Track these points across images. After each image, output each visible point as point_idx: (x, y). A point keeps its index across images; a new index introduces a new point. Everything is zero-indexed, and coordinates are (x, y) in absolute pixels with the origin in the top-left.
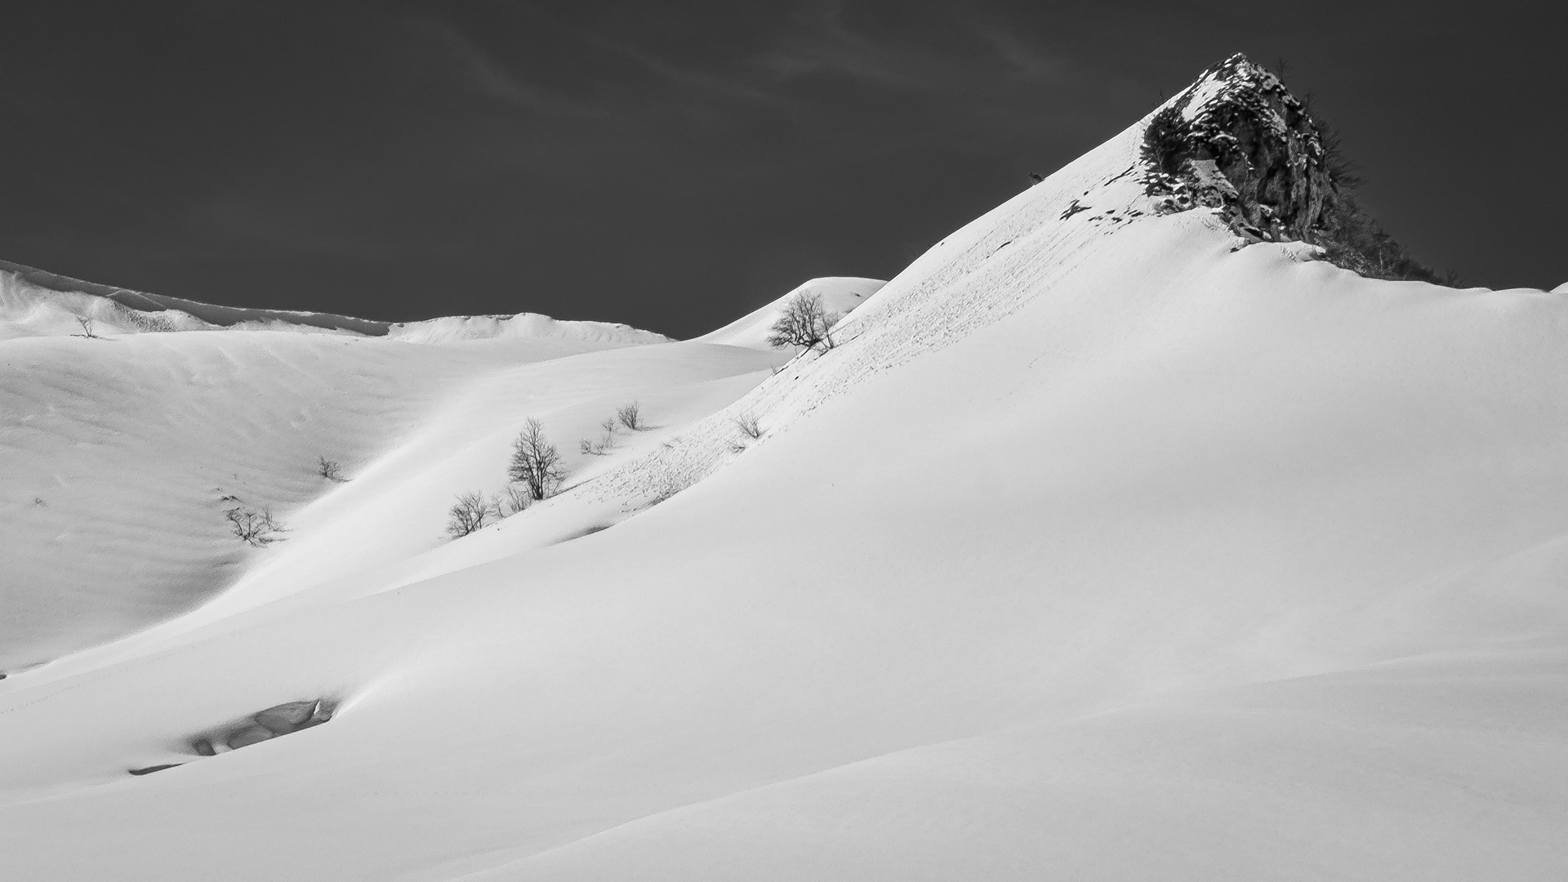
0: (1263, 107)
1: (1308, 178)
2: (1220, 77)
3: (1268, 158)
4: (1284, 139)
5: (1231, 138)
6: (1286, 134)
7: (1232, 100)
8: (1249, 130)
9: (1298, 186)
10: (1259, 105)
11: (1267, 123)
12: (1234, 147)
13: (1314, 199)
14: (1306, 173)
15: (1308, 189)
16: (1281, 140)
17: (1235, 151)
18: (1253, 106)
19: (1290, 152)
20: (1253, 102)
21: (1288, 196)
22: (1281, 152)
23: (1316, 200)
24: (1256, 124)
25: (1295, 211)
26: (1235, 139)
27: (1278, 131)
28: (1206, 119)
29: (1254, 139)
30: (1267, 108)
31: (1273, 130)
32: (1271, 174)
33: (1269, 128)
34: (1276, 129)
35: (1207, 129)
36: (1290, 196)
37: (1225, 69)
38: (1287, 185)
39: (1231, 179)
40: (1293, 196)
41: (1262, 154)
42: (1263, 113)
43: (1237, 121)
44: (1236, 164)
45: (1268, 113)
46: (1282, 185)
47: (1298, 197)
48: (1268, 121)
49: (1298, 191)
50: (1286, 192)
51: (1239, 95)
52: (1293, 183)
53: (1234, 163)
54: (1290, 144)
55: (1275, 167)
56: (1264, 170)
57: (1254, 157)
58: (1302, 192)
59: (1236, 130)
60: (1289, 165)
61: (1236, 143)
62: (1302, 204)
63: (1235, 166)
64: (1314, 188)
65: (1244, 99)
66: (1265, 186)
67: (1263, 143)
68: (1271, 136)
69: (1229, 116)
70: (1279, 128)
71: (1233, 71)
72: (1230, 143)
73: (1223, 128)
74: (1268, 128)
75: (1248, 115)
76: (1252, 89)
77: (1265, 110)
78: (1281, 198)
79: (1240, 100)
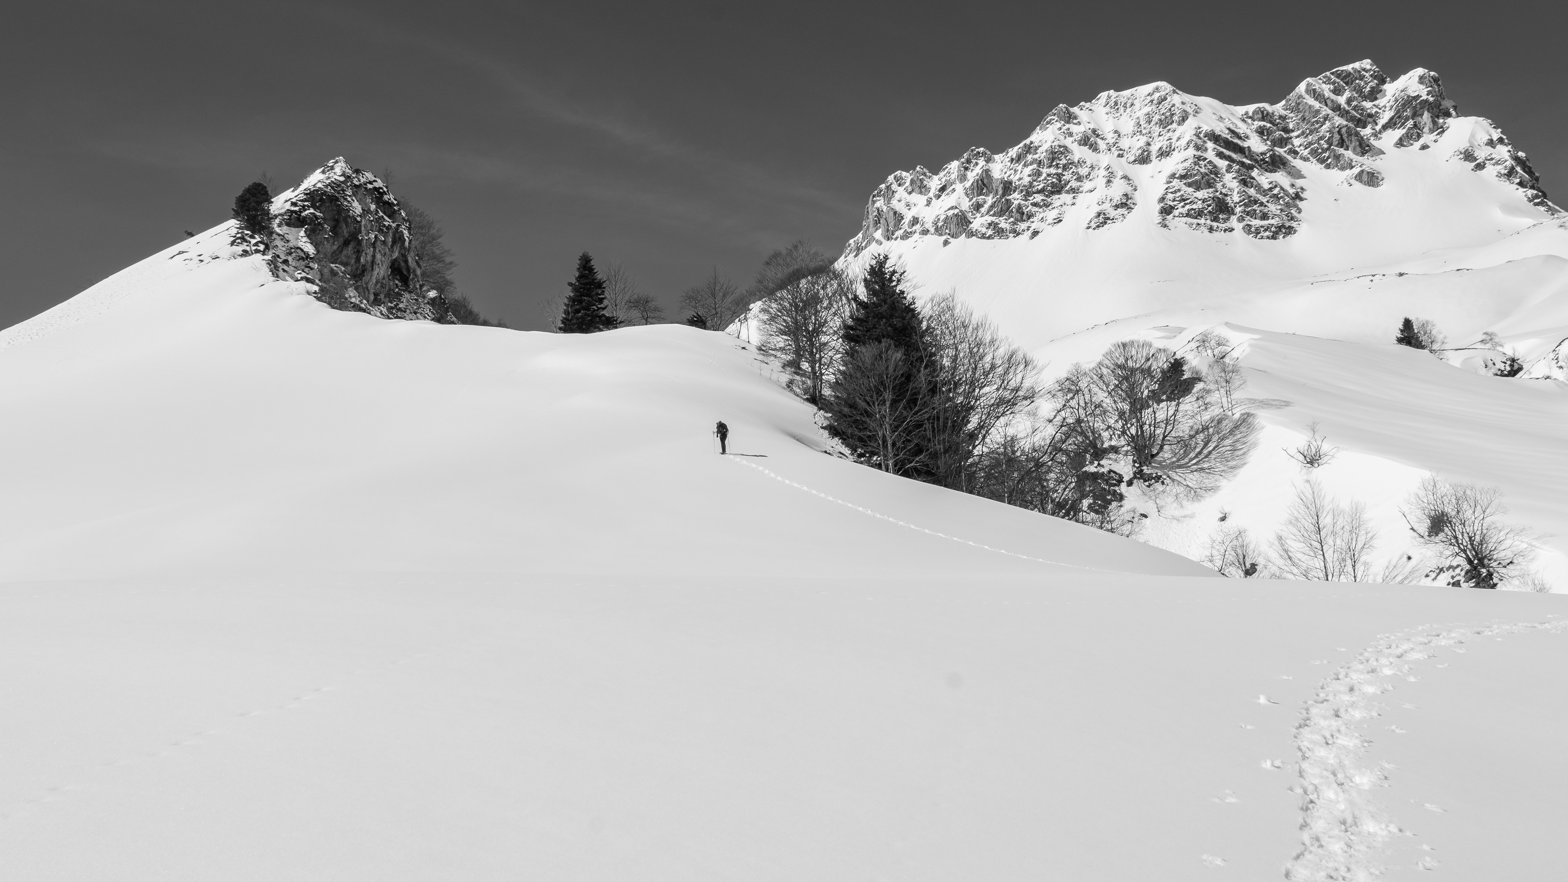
0: (347, 195)
1: (374, 248)
2: (323, 172)
3: (345, 231)
4: (359, 219)
5: (318, 214)
6: (360, 216)
7: (323, 187)
8: (333, 210)
9: (366, 254)
10: (344, 193)
11: (347, 206)
12: (319, 221)
13: (379, 264)
14: (374, 245)
15: (374, 256)
16: (355, 219)
17: (319, 224)
18: (339, 193)
19: (363, 228)
20: (339, 191)
21: (358, 260)
22: (355, 228)
23: (380, 265)
24: (339, 206)
25: (363, 271)
26: (322, 215)
27: (355, 213)
28: (302, 198)
29: (336, 217)
30: (349, 196)
31: (351, 211)
32: (346, 243)
33: (348, 211)
34: (353, 211)
35: (301, 206)
36: (360, 259)
37: (328, 167)
38: (358, 252)
39: (314, 244)
40: (362, 261)
41: (341, 228)
42: (346, 199)
43: (324, 202)
44: (319, 233)
45: (349, 199)
46: (354, 252)
47: (367, 261)
48: (349, 205)
49: (366, 257)
50: (357, 258)
51: (329, 185)
52: (363, 251)
53: (318, 232)
54: (363, 223)
55: (349, 238)
56: (341, 240)
57: (334, 229)
58: (369, 258)
59: (323, 209)
60: (360, 238)
61: (322, 218)
62: (368, 266)
63: (318, 234)
64: (378, 256)
65: (332, 188)
66: (342, 251)
67: (342, 220)
68: (349, 216)
69: (319, 198)
70: (356, 211)
71: (332, 168)
72: (316, 217)
73: (313, 206)
74: (347, 209)
75: (333, 199)
76: (341, 182)
77: (348, 197)
78: (353, 261)
79: (329, 188)
